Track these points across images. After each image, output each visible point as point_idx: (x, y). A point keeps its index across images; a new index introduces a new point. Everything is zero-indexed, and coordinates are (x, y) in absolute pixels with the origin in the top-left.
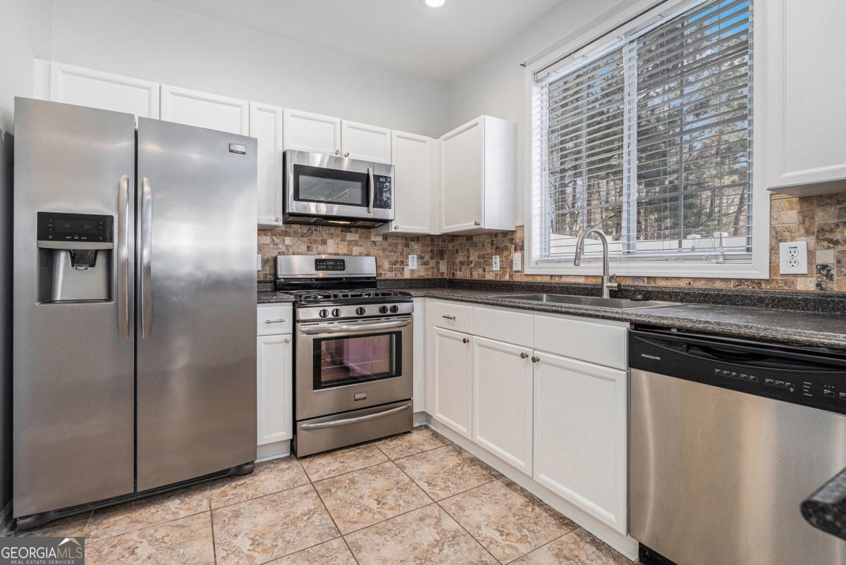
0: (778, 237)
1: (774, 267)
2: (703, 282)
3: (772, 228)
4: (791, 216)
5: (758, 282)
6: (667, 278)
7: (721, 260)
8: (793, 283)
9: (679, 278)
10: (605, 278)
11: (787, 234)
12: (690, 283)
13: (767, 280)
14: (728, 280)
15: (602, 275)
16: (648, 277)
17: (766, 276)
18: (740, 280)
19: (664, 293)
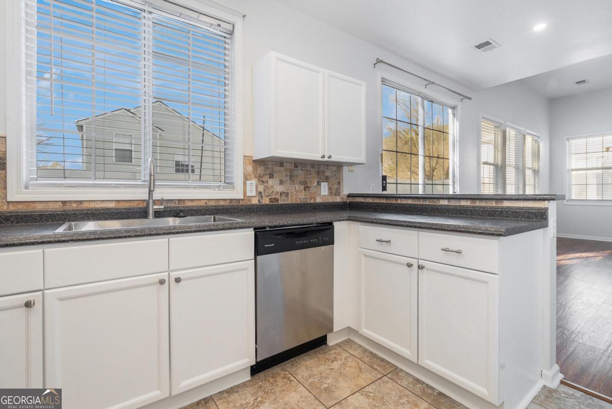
0: (246, 178)
1: (245, 193)
2: (214, 201)
3: (244, 173)
4: (250, 168)
5: (238, 200)
6: (192, 200)
7: (221, 188)
8: (251, 200)
9: (199, 200)
10: (151, 201)
11: (249, 177)
12: (206, 203)
13: (242, 199)
14: (226, 200)
15: (147, 198)
16: (179, 200)
17: (242, 198)
18: (231, 200)
19: (192, 210)
